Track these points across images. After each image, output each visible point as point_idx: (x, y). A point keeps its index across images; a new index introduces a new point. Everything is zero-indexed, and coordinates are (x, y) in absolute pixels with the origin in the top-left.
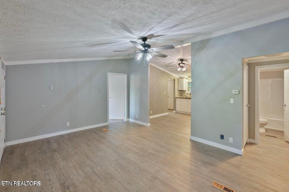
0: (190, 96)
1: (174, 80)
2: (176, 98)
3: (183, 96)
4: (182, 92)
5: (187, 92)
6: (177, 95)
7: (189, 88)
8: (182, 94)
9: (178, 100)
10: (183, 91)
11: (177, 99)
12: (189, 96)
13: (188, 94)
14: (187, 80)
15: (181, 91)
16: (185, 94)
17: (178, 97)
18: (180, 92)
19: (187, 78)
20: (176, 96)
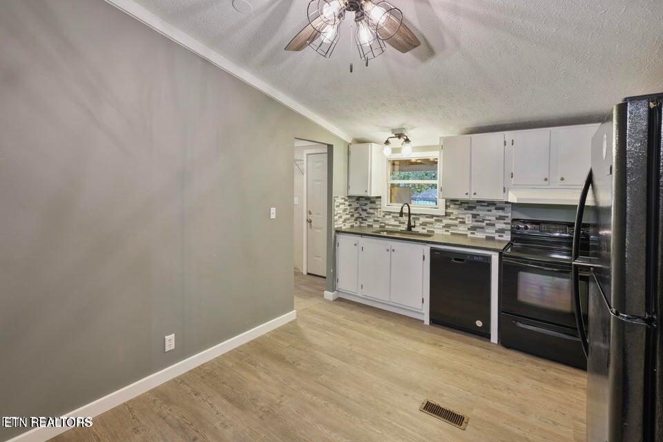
0: (397, 223)
1: (330, 147)
2: (338, 232)
3: (370, 221)
4: (363, 203)
5: (385, 204)
6: (344, 217)
7: (393, 186)
8: (364, 214)
9: (346, 244)
10: (368, 198)
11: (342, 239)
12: (393, 222)
13: (390, 213)
14: (387, 151)
15: (358, 198)
16: (379, 214)
17: (346, 227)
18: (355, 205)
19: (387, 142)
20: (339, 224)
